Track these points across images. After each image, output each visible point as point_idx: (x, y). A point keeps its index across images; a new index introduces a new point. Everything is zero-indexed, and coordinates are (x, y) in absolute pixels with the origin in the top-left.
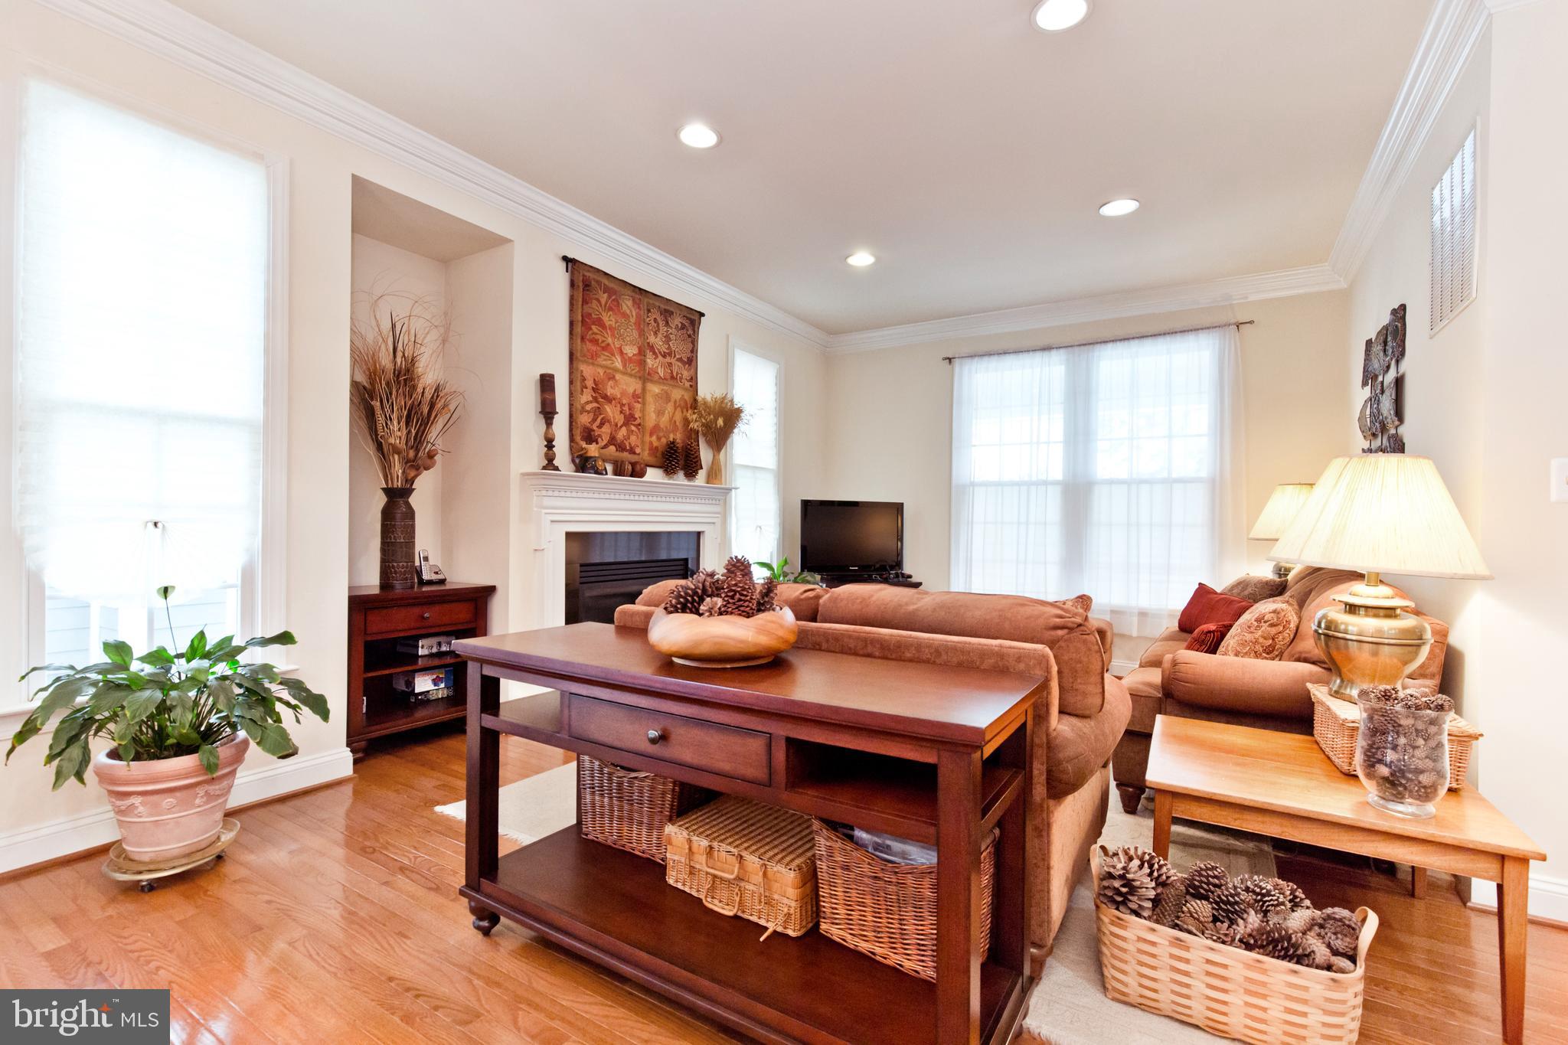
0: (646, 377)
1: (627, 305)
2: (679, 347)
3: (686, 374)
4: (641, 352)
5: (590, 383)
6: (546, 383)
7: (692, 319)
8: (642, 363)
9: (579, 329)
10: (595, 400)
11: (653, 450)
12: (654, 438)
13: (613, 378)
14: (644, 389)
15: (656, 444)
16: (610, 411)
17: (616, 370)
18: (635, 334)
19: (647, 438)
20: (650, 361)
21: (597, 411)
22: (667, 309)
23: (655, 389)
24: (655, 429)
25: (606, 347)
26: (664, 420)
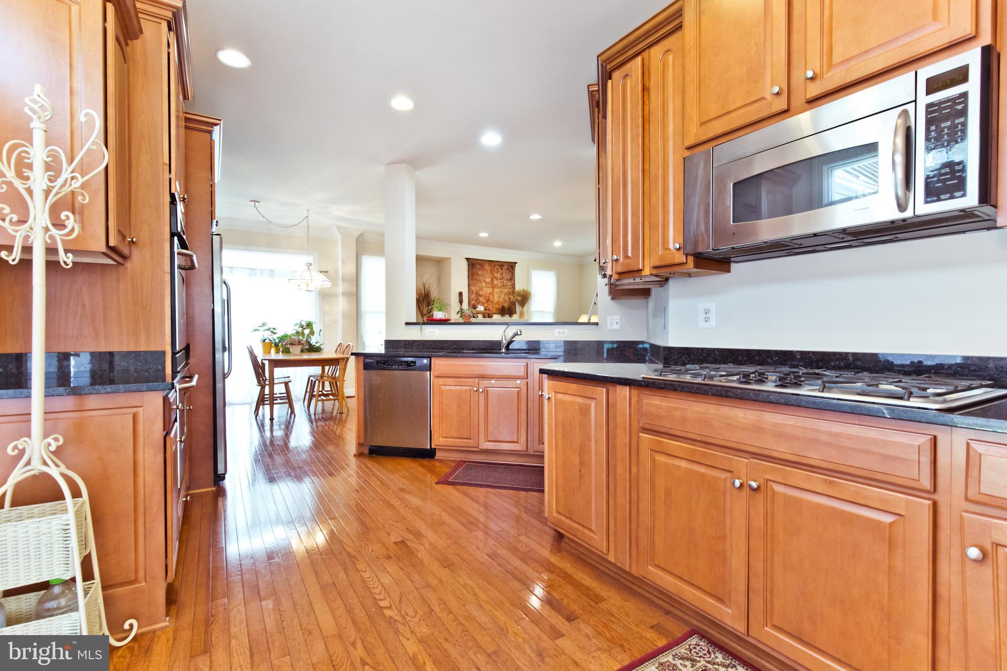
0: (494, 287)
1: (487, 267)
2: (507, 276)
3: (509, 284)
4: (492, 280)
5: (474, 292)
6: (461, 294)
7: (512, 266)
8: (492, 283)
9: (471, 277)
10: (476, 296)
11: (497, 309)
12: (497, 306)
13: (482, 289)
14: (493, 291)
15: (498, 307)
16: (482, 299)
17: (483, 287)
18: (490, 275)
19: (495, 306)
20: (495, 282)
21: (477, 300)
22: (501, 264)
23: (497, 290)
24: (498, 302)
25: (479, 281)
26: (501, 300)
